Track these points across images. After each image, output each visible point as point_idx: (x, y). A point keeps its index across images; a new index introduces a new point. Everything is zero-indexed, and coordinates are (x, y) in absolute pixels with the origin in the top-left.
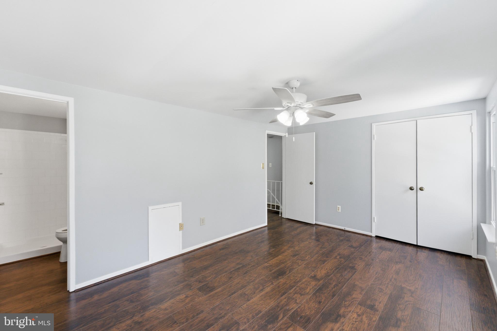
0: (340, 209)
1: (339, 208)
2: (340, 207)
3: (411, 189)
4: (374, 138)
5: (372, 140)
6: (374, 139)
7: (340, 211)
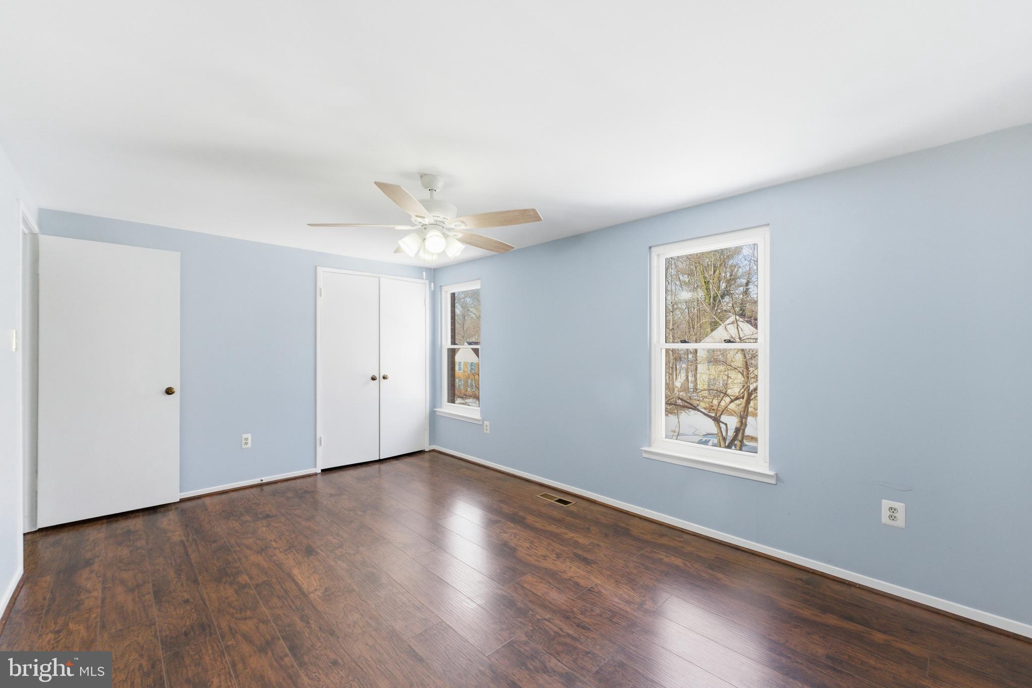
0: (249, 441)
1: (246, 439)
2: (249, 436)
3: (373, 379)
4: (321, 294)
5: (318, 297)
6: (321, 296)
7: (249, 445)
